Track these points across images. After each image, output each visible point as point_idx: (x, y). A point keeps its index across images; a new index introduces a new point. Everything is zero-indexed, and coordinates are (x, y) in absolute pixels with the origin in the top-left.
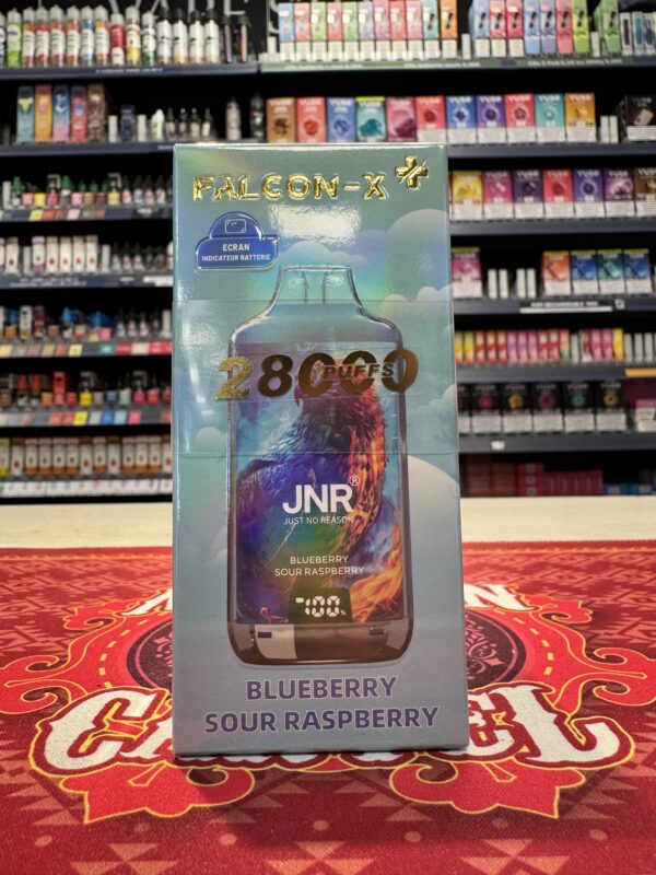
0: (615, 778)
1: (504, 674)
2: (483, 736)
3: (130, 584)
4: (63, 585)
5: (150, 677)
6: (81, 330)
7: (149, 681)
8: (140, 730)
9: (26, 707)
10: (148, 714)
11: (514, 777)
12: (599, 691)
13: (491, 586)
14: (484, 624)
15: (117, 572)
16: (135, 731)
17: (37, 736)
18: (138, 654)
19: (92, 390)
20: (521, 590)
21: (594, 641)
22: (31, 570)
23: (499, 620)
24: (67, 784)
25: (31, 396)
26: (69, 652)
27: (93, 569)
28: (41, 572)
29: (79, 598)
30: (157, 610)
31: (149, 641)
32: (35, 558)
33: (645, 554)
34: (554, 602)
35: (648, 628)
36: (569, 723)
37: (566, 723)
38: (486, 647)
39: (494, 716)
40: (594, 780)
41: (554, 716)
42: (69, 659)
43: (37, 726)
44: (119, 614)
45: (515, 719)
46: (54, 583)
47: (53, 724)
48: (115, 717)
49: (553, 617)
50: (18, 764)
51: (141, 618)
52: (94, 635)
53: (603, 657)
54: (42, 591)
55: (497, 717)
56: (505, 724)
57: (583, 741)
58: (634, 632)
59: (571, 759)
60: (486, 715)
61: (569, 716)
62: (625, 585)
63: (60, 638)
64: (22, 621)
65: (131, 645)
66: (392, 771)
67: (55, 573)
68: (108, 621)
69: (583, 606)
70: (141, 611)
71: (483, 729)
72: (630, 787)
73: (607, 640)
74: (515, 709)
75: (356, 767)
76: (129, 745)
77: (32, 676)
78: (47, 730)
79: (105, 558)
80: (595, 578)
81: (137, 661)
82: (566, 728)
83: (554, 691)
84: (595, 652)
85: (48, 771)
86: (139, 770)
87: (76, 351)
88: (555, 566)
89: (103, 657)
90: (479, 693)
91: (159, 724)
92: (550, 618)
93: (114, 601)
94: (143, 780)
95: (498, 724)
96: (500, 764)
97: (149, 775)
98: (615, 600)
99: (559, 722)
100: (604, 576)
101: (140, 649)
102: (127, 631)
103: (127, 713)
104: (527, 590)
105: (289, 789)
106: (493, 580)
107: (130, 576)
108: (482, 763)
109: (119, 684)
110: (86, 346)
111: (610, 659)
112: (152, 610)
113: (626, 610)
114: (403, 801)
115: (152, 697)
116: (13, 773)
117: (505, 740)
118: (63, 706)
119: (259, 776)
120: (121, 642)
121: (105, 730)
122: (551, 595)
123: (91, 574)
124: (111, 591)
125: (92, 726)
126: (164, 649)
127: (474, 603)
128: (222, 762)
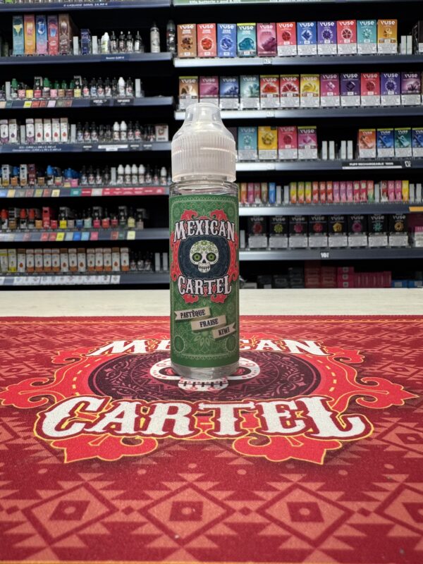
0: (359, 446)
1: (307, 390)
2: (288, 423)
3: (91, 338)
4: (51, 338)
5: (101, 390)
6: (59, 180)
7: (101, 392)
8: (95, 418)
9: (30, 405)
10: (100, 409)
11: (302, 444)
12: (360, 401)
13: (306, 342)
14: (299, 363)
15: (82, 331)
16: (93, 418)
17: (38, 420)
18: (95, 377)
19: (67, 219)
20: (325, 344)
21: (362, 373)
22: (32, 330)
23: (308, 361)
24: (55, 444)
25: (29, 223)
26: (55, 376)
27: (68, 329)
28: (38, 331)
29: (61, 346)
30: (107, 353)
31: (101, 370)
32: (34, 322)
33: (405, 323)
34: (343, 351)
35: (396, 366)
37: (337, 417)
38: (298, 376)
39: (296, 413)
40: (346, 446)
41: (330, 413)
42: (55, 380)
43: (38, 415)
44: (83, 355)
45: (309, 415)
46: (46, 337)
47: (46, 414)
48: (81, 410)
50: (27, 434)
51: (97, 357)
52: (70, 366)
53: (366, 382)
54: (39, 342)
55: (298, 413)
56: (302, 417)
57: (344, 426)
58: (387, 369)
59: (336, 436)
60: (292, 412)
61: (340, 413)
62: (387, 342)
63: (50, 368)
64: (28, 358)
65: (90, 373)
66: (234, 440)
67: (45, 332)
68: (77, 359)
69: (360, 353)
70: (97, 353)
71: (289, 419)
72: (366, 450)
73: (370, 373)
74: (309, 409)
75: (215, 438)
76: (89, 425)
77: (33, 389)
78: (43, 417)
79: (76, 323)
80: (371, 337)
81: (94, 381)
82: (336, 420)
83: (333, 400)
84: (362, 380)
85: (44, 438)
86: (94, 438)
87: (56, 193)
88: (348, 330)
89: (75, 379)
90: (290, 401)
91: (106, 415)
92: (339, 360)
93: (81, 348)
94: (96, 442)
95: (298, 417)
96: (295, 438)
97: (100, 440)
98: (380, 350)
99: (333, 417)
100: (377, 336)
101: (96, 374)
102: (89, 365)
103: (88, 409)
104: (327, 344)
105: (177, 448)
106: (309, 338)
107: (91, 333)
108: (286, 437)
109: (83, 394)
110: (62, 191)
111: (369, 383)
112: (103, 353)
113: (385, 356)
114: (239, 454)
115: (102, 401)
116: (25, 438)
117: (300, 425)
118: (52, 405)
119: (161, 442)
120: (85, 371)
121: (76, 417)
122: (342, 347)
123: (68, 332)
124: (79, 342)
125: (69, 415)
126: (110, 375)
127: (294, 351)
128: (140, 434)
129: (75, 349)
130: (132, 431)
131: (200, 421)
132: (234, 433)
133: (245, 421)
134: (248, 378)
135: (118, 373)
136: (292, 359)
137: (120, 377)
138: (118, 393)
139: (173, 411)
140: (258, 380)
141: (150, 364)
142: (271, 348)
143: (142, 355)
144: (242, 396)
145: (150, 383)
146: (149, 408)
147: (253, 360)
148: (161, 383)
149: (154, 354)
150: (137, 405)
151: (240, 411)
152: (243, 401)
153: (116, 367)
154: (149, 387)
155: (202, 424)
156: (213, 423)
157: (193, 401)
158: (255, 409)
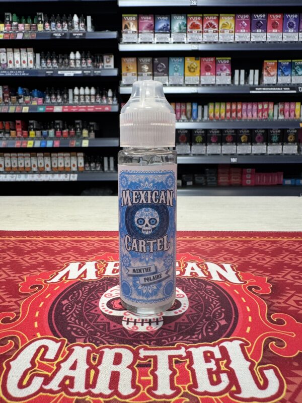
3: (52, 259)
4: (20, 259)
6: (27, 99)
7: (58, 332)
8: (52, 369)
10: (56, 357)
12: (272, 346)
14: (218, 293)
15: (47, 250)
16: (49, 370)
17: (4, 372)
18: (54, 311)
19: (35, 130)
20: (239, 268)
21: (272, 308)
22: (5, 247)
23: (227, 291)
25: (5, 133)
26: (21, 311)
27: (34, 247)
28: (9, 249)
29: (28, 269)
30: (64, 278)
31: (60, 302)
32: (7, 238)
34: (254, 278)
35: (299, 299)
36: (256, 369)
37: (254, 369)
38: (219, 311)
39: (220, 362)
41: (249, 364)
42: (21, 315)
43: (4, 365)
44: (45, 281)
45: (231, 366)
46: (16, 258)
48: (41, 359)
49: (253, 289)
51: (55, 285)
52: (33, 297)
53: (275, 320)
54: (10, 263)
55: (222, 363)
56: (225, 369)
57: (262, 383)
58: (291, 302)
60: (217, 362)
61: (257, 363)
62: (289, 266)
63: (17, 299)
65: (50, 305)
67: (16, 250)
68: (40, 287)
69: (268, 281)
70: (56, 280)
71: (215, 372)
73: (278, 307)
74: (231, 358)
75: (153, 399)
76: (47, 380)
78: (9, 367)
79: (41, 238)
80: (275, 260)
81: (53, 317)
82: (254, 373)
83: (250, 345)
84: (272, 317)
85: (8, 399)
87: (26, 110)
88: (257, 250)
90: (214, 346)
92: (251, 290)
95: (222, 369)
98: (283, 277)
99: (251, 368)
100: (279, 259)
101: (55, 308)
102: (49, 295)
103: (46, 356)
104: (241, 269)
106: (226, 260)
107: (52, 252)
108: (213, 398)
109: (43, 334)
110: (31, 107)
112: (61, 279)
113: (288, 285)
115: (59, 344)
117: (225, 381)
118: (17, 350)
121: (36, 368)
122: (252, 273)
123: (34, 251)
124: (42, 264)
125: (29, 366)
126: (66, 309)
127: (216, 278)
128: (89, 393)
129: (39, 274)
130: (83, 390)
131: (141, 375)
132: (170, 392)
133: (178, 374)
134: (180, 313)
135: (72, 306)
136: (214, 288)
137: (74, 312)
138: (73, 333)
139: (118, 359)
140: (187, 316)
141: (99, 294)
142: (196, 274)
143: (92, 281)
144: (175, 338)
145: (99, 320)
146: (98, 355)
147: (183, 290)
148: (108, 321)
149: (103, 280)
150: (89, 351)
151: (174, 359)
152: (175, 346)
153: (71, 298)
154: (98, 326)
155: (143, 378)
156: (151, 378)
157: (135, 346)
158: (185, 358)
